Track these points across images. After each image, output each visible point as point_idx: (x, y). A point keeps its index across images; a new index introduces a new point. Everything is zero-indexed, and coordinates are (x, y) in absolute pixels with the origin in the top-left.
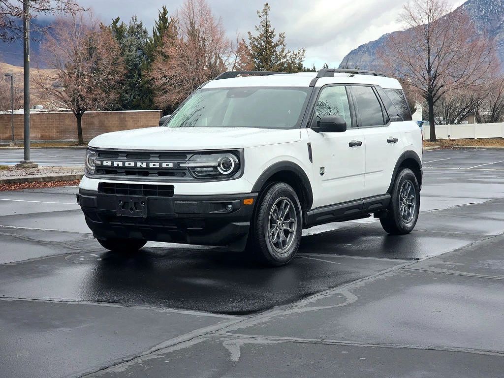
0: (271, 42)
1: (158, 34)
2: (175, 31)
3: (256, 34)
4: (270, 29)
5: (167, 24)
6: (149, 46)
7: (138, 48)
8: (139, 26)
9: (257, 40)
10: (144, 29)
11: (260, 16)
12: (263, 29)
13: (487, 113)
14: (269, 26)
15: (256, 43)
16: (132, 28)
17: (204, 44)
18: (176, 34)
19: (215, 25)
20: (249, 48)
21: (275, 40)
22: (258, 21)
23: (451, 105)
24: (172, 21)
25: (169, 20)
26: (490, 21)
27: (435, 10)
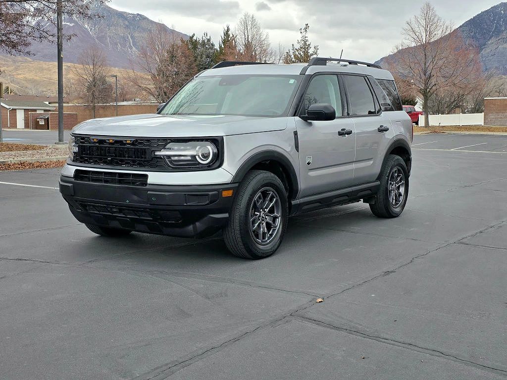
0: (308, 53)
1: (223, 46)
2: (235, 44)
3: (297, 46)
4: (308, 43)
5: (230, 39)
6: (216, 55)
7: (208, 57)
8: (209, 40)
9: (298, 50)
10: (212, 42)
11: (301, 33)
12: (303, 42)
13: (471, 106)
14: (307, 41)
15: (297, 54)
16: (203, 41)
17: (255, 53)
18: (235, 47)
19: (263, 39)
20: (293, 56)
21: (311, 51)
22: (299, 37)
23: (442, 99)
24: (233, 36)
25: (231, 36)
26: (478, 40)
27: (432, 25)
